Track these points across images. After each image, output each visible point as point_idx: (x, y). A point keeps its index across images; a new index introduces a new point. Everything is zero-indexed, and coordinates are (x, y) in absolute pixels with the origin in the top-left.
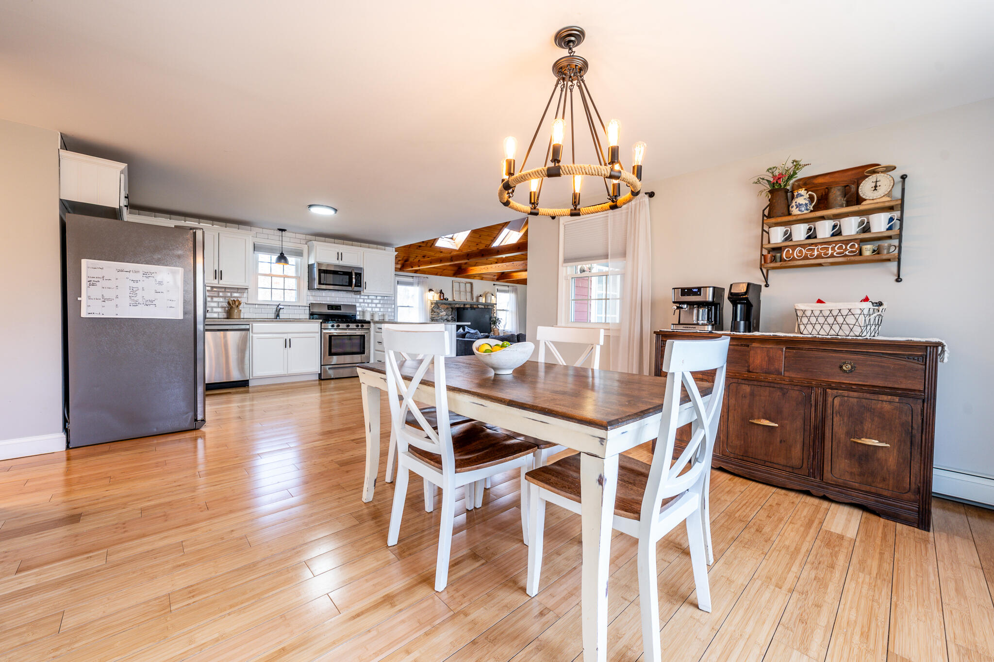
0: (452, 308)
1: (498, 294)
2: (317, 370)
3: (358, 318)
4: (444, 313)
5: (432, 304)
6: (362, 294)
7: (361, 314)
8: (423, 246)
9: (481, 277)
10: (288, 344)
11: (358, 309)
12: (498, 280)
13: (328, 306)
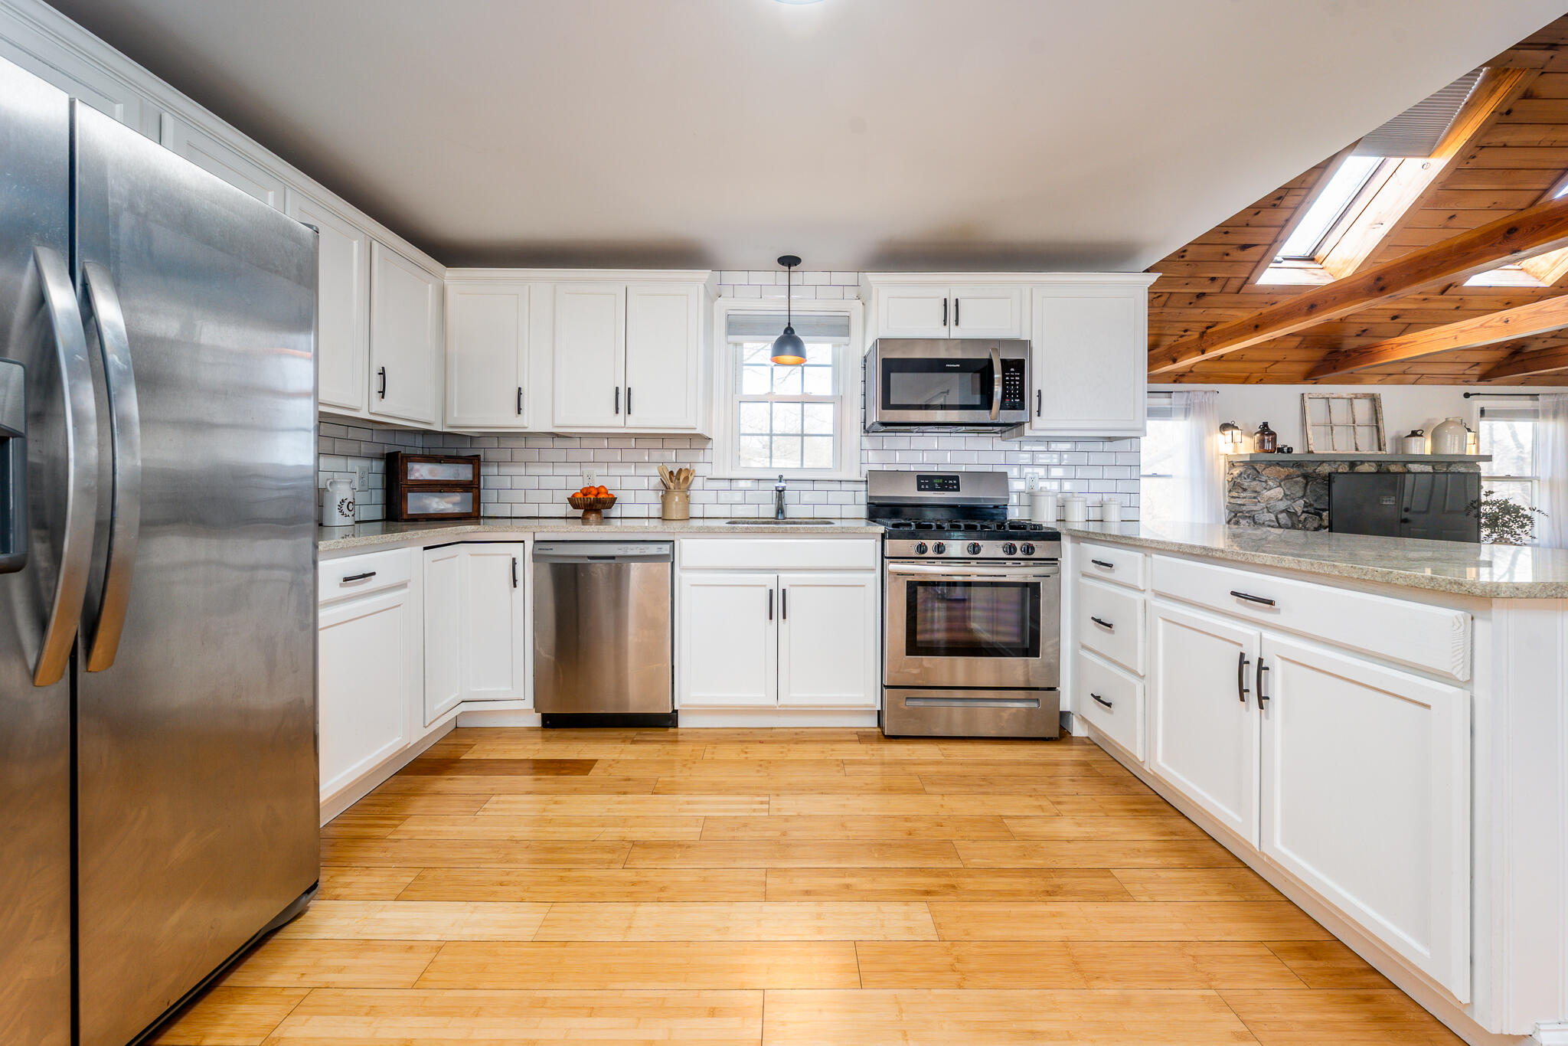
0: (1305, 476)
1: (1484, 425)
2: (871, 702)
3: (1014, 514)
4: (1277, 492)
5: (1232, 465)
6: (1027, 432)
7: (1025, 500)
8: (1210, 294)
9: (1410, 373)
10: (778, 605)
11: (1017, 486)
12: (1485, 377)
13: (919, 478)
